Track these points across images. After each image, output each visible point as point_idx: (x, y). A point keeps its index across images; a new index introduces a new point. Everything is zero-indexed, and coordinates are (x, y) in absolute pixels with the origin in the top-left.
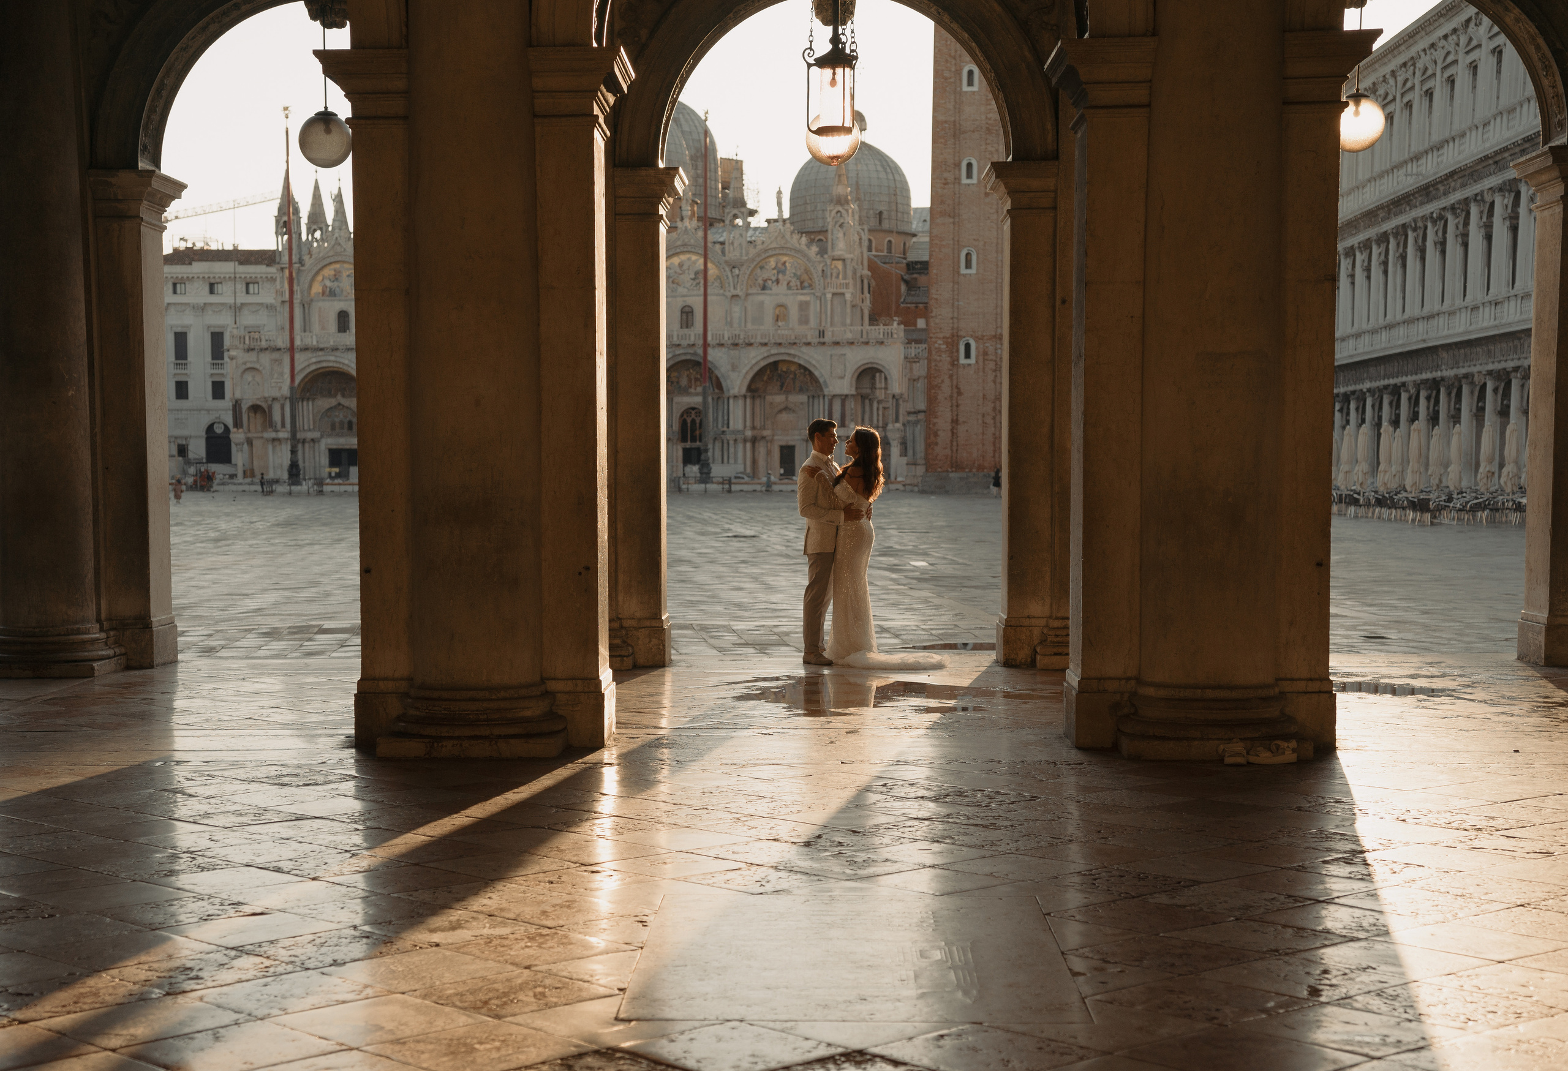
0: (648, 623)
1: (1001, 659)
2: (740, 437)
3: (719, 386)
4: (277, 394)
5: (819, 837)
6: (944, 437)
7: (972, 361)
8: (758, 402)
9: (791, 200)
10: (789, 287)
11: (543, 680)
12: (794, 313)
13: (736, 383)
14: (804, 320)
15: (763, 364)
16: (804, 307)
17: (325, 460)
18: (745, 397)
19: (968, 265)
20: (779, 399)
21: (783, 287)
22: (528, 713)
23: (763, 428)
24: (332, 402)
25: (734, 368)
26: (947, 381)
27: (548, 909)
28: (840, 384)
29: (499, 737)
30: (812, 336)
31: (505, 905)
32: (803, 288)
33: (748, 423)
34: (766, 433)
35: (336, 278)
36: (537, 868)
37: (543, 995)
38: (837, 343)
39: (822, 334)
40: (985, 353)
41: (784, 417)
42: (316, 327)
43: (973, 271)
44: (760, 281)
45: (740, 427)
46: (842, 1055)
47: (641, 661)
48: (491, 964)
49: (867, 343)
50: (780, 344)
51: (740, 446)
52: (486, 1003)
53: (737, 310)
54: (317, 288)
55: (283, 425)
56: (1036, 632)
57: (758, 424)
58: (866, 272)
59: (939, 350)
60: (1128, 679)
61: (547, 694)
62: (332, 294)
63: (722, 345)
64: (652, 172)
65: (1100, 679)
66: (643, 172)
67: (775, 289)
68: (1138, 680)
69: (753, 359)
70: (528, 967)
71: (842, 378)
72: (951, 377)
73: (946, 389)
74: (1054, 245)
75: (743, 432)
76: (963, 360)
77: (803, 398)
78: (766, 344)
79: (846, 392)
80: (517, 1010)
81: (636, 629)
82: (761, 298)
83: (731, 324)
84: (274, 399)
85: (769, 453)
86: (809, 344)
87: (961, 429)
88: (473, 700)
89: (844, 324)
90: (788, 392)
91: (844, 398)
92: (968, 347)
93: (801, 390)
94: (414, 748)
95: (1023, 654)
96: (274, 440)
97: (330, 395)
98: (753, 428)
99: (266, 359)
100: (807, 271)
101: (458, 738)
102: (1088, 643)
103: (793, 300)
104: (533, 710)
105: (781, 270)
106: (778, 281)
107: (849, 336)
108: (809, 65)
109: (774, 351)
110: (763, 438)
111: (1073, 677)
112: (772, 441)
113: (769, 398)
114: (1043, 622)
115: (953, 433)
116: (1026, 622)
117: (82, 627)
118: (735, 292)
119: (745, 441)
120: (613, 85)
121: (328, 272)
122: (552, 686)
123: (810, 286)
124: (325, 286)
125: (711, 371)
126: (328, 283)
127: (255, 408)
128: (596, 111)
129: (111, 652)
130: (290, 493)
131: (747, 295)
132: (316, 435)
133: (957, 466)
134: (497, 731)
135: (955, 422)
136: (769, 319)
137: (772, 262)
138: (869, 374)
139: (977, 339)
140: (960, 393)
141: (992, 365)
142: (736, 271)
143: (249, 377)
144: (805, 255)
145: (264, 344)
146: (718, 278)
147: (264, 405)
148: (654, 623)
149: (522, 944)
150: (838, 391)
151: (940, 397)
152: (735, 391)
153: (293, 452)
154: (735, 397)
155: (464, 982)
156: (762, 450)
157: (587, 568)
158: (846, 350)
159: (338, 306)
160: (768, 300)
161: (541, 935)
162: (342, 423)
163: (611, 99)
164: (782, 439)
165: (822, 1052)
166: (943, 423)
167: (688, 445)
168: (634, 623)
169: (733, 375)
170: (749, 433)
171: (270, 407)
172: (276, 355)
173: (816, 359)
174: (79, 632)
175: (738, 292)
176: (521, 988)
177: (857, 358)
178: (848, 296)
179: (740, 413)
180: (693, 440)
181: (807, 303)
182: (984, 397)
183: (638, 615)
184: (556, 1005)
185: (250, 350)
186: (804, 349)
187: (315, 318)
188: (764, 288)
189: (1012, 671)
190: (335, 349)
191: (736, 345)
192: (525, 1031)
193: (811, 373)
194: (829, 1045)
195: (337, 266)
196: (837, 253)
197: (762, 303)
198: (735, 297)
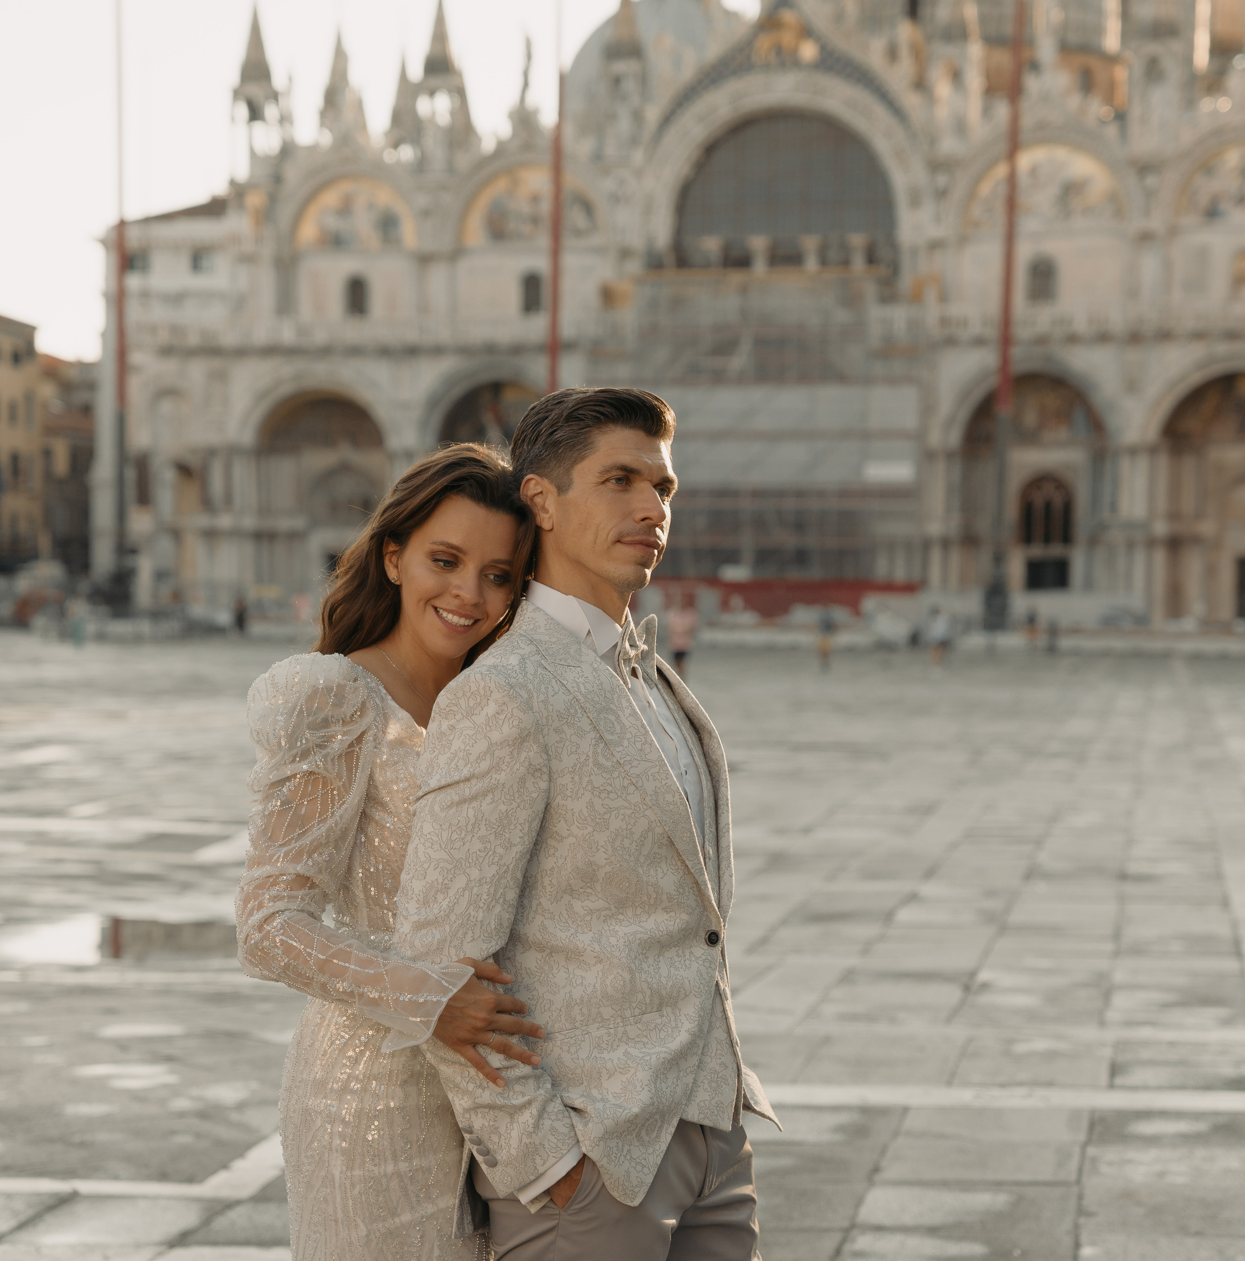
2: (1139, 535)
3: (1099, 426)
8: (1186, 460)
13: (1136, 418)
15: (1197, 378)
18: (1153, 450)
20: (1235, 454)
23: (1198, 515)
24: (329, 458)
25: (1132, 386)
33: (1162, 504)
34: (1207, 528)
35: (345, 209)
42: (305, 309)
44: (1203, 200)
45: (1141, 512)
51: (1139, 555)
53: (1149, 264)
54: (308, 232)
57: (1184, 508)
62: (335, 241)
63: (1103, 338)
67: (1237, 214)
69: (1172, 367)
75: (1148, 523)
78: (1199, 336)
82: (1203, 237)
83: (1132, 292)
84: (211, 452)
85: (1211, 572)
97: (327, 441)
98: (1174, 516)
99: (196, 370)
109: (1222, 348)
110: (1196, 540)
112: (1217, 545)
118: (1142, 225)
119: (1152, 543)
121: (331, 198)
124: (322, 227)
127: (185, 470)
131: (1173, 231)
132: (298, 523)
136: (1218, 283)
142: (1151, 180)
143: (166, 407)
145: (193, 340)
147: (194, 462)
152: (1133, 436)
154: (1133, 451)
156: (1191, 563)
159: (347, 264)
162: (349, 501)
167: (1038, 551)
169: (1129, 402)
170: (1161, 528)
171: (207, 467)
172: (216, 363)
175: (1153, 224)
179: (1142, 484)
180: (1047, 539)
185: (167, 351)
187: (303, 289)
188: (1212, 213)
190: (325, 351)
191: (1137, 337)
195: (345, 187)
198: (1145, 238)
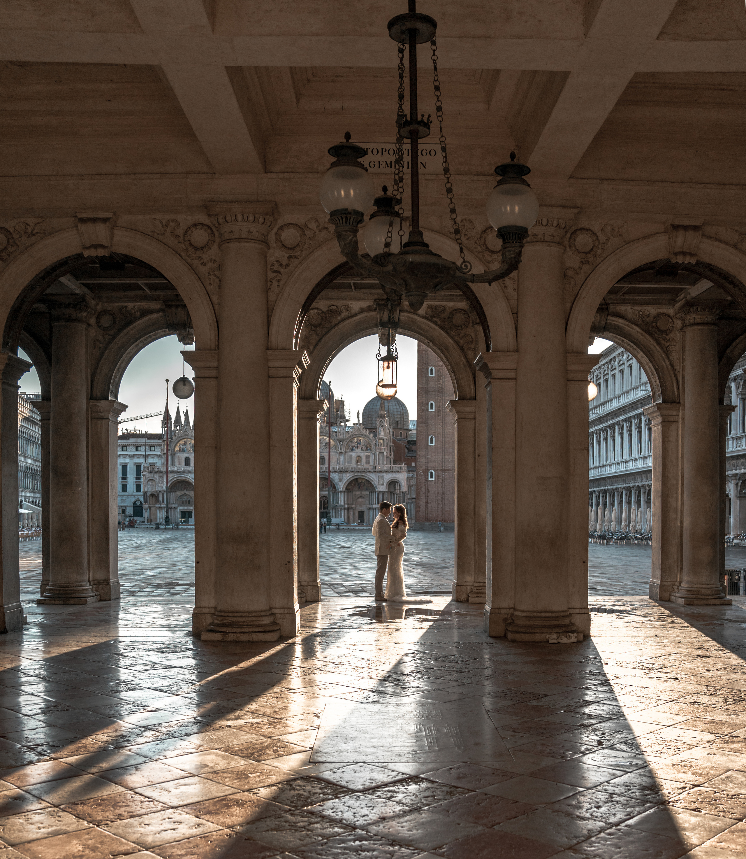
0: (312, 584)
1: (455, 599)
2: (343, 507)
3: (335, 487)
4: (160, 489)
5: (389, 677)
6: (423, 508)
7: (434, 479)
8: (350, 494)
9: (363, 416)
10: (362, 449)
11: (271, 609)
12: (364, 459)
13: (341, 486)
14: (368, 462)
15: (352, 479)
16: (368, 457)
17: (179, 516)
18: (345, 492)
19: (432, 442)
20: (358, 493)
21: (359, 450)
22: (264, 622)
23: (352, 504)
24: (183, 493)
25: (341, 480)
26: (424, 487)
27: (277, 710)
28: (383, 488)
29: (253, 632)
30: (371, 468)
31: (258, 708)
32: (367, 450)
33: (346, 502)
34: (353, 506)
35: (185, 444)
36: (271, 691)
37: (277, 750)
38: (380, 472)
39: (375, 468)
40: (438, 476)
41: (360, 500)
42: (177, 464)
43: (433, 445)
44: (351, 447)
45: (343, 503)
46: (408, 778)
47: (309, 599)
48: (254, 736)
49: (392, 472)
50: (358, 472)
51: (343, 511)
52: (252, 754)
53: (342, 458)
54: (177, 449)
55: (163, 502)
56: (469, 588)
57: (350, 503)
58: (392, 444)
59: (421, 475)
60: (510, 608)
61: (272, 614)
62: (182, 450)
63: (335, 472)
64: (314, 401)
65: (499, 609)
66: (311, 401)
67: (357, 450)
68: (514, 609)
69: (347, 477)
70: (270, 737)
71: (383, 485)
72: (425, 485)
73: (423, 489)
74: (475, 433)
75: (344, 505)
76: (430, 479)
77: (367, 493)
78: (353, 472)
79: (384, 490)
80: (266, 758)
81: (307, 586)
82: (351, 453)
83: (339, 464)
84: (160, 491)
85: (354, 514)
86: (370, 472)
87: (429, 505)
88: (241, 617)
89: (383, 464)
90: (361, 490)
91: (383, 493)
92: (432, 473)
93: (367, 490)
94: (217, 637)
95: (463, 597)
96: (159, 507)
97: (182, 490)
98: (348, 504)
99: (157, 476)
100: (369, 443)
101: (235, 632)
102: (494, 594)
103: (363, 455)
104: (267, 621)
105: (359, 442)
106: (358, 447)
107: (386, 469)
108: (379, 360)
109: (356, 474)
110: (352, 508)
111: (488, 608)
112: (355, 509)
113: (354, 492)
114: (471, 584)
115: (426, 507)
116: (464, 584)
117: (83, 584)
118: (340, 451)
119: (345, 509)
120: (301, 366)
121: (182, 442)
122: (274, 611)
123: (370, 449)
124: (180, 448)
125: (331, 482)
126: (182, 446)
127: (152, 495)
128: (294, 375)
129: (94, 594)
130: (166, 529)
131: (346, 452)
132: (176, 505)
133: (428, 520)
134: (251, 630)
135: (427, 503)
136: (354, 461)
137: (356, 440)
138: (393, 483)
139: (435, 471)
140: (429, 492)
141: (441, 481)
142: (342, 443)
143: (150, 483)
144: (368, 437)
145: (156, 470)
146: (334, 445)
147: (156, 494)
148: (314, 584)
149: (267, 726)
150: (381, 490)
151: (421, 493)
152: (341, 490)
153: (167, 512)
154: (341, 492)
155: (242, 744)
156: (351, 513)
157: (289, 562)
158: (384, 474)
159: (186, 455)
160: (354, 454)
161: (274, 722)
162: (186, 501)
163: (300, 371)
164: (359, 508)
165: (400, 777)
166: (422, 503)
168: (306, 584)
169: (340, 483)
170: (346, 506)
171: (158, 495)
172: (161, 474)
173: (373, 477)
174: (81, 586)
175: (342, 451)
176: (267, 747)
177: (388, 477)
178: (385, 453)
179: (343, 498)
180: (324, 508)
181: (369, 456)
182: (438, 493)
183: (308, 580)
184: (283, 755)
185: (151, 472)
186: (368, 474)
187: (176, 460)
188: (352, 450)
189: (459, 603)
190: (184, 472)
191: (341, 472)
192: (270, 767)
193: (371, 483)
194: (403, 774)
196: (381, 437)
197: (351, 456)
198: (341, 453)
